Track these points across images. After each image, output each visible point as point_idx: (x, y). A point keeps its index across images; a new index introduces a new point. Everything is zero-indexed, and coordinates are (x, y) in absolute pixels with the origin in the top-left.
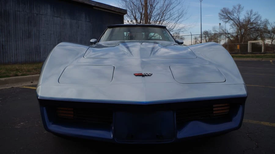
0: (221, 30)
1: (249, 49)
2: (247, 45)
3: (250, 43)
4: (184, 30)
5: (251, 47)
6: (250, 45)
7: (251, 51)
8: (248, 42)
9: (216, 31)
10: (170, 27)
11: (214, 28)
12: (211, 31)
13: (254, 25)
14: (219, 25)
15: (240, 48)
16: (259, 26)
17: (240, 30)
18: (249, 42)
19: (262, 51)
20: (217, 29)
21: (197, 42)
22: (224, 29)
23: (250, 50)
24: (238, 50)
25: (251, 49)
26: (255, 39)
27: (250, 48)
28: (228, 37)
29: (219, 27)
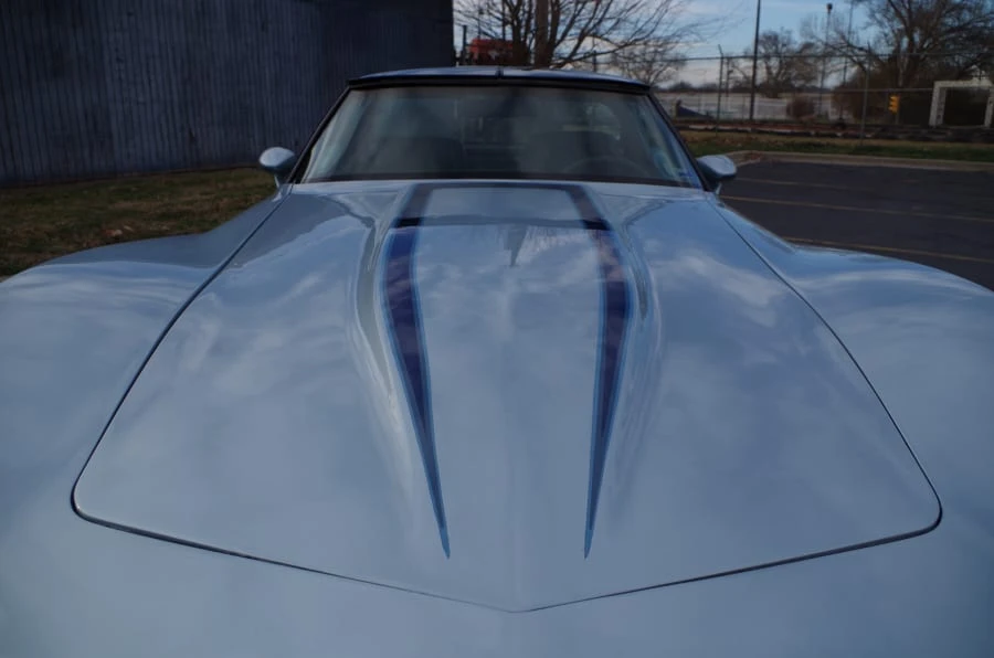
0: (833, 34)
1: (935, 115)
2: (930, 94)
3: (942, 89)
4: (694, 36)
5: (943, 106)
6: (940, 97)
7: (940, 122)
8: (932, 86)
9: (812, 37)
10: (640, 25)
11: (806, 26)
12: (789, 32)
13: (967, 16)
14: (826, 10)
15: (901, 106)
16: (986, 21)
17: (909, 32)
18: (939, 85)
19: (983, 123)
20: (819, 28)
21: (731, 75)
22: (844, 28)
23: (938, 117)
24: (893, 114)
25: (942, 114)
26: (964, 74)
27: (939, 109)
28: (860, 64)
29: (826, 21)
